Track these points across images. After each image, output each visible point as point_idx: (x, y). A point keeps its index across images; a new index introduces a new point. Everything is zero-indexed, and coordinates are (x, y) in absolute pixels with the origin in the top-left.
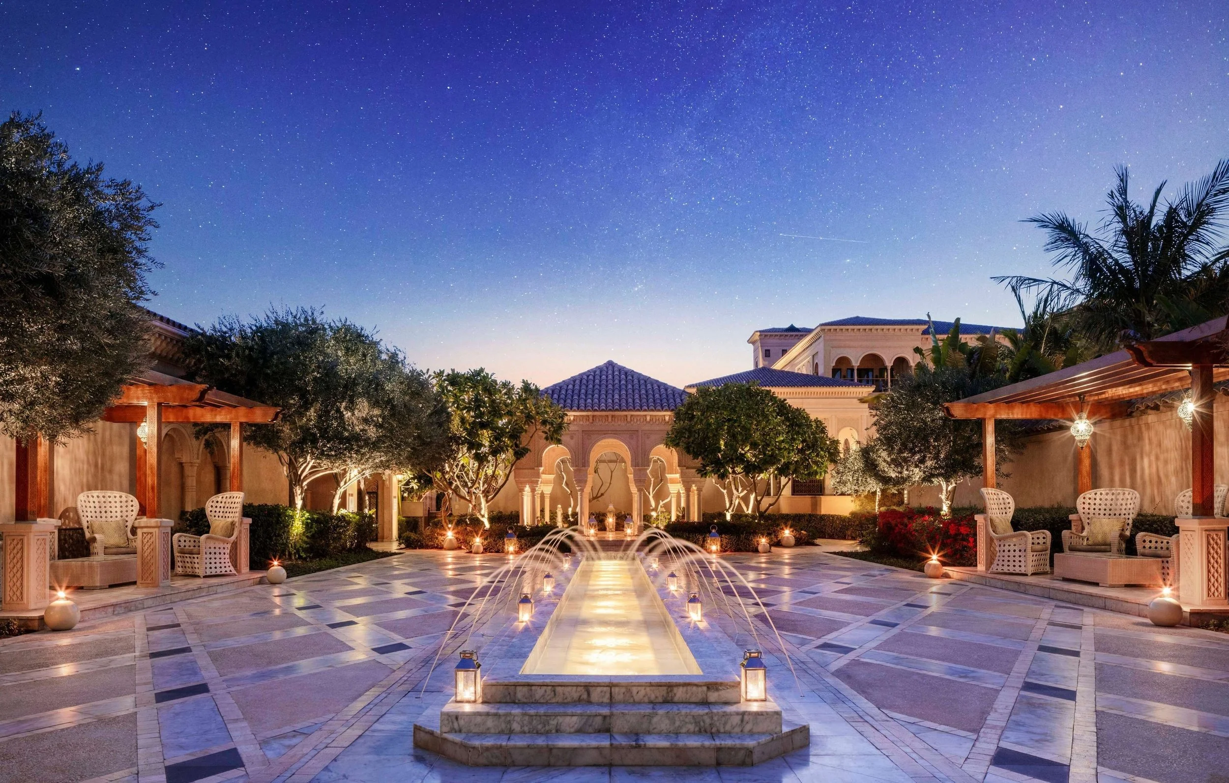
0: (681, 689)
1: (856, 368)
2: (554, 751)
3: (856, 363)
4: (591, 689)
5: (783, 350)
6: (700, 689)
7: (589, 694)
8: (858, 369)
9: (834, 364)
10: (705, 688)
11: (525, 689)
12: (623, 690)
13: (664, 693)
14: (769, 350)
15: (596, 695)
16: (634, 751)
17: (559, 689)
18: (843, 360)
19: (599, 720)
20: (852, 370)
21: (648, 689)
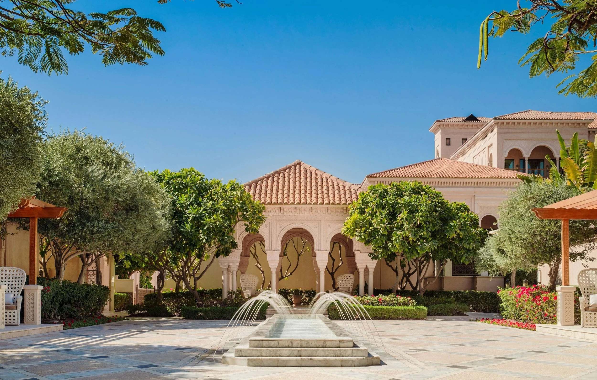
0: (329, 342)
1: (527, 160)
2: (280, 361)
3: (527, 155)
4: (293, 342)
5: (463, 139)
6: (337, 342)
7: (292, 344)
8: (529, 160)
9: (506, 155)
10: (339, 342)
11: (267, 342)
12: (306, 343)
13: (322, 344)
14: (450, 139)
15: (295, 344)
16: (310, 361)
17: (280, 342)
18: (515, 152)
19: (296, 352)
20: (524, 160)
21: (316, 342)
